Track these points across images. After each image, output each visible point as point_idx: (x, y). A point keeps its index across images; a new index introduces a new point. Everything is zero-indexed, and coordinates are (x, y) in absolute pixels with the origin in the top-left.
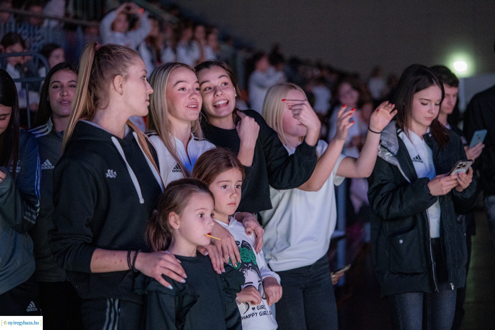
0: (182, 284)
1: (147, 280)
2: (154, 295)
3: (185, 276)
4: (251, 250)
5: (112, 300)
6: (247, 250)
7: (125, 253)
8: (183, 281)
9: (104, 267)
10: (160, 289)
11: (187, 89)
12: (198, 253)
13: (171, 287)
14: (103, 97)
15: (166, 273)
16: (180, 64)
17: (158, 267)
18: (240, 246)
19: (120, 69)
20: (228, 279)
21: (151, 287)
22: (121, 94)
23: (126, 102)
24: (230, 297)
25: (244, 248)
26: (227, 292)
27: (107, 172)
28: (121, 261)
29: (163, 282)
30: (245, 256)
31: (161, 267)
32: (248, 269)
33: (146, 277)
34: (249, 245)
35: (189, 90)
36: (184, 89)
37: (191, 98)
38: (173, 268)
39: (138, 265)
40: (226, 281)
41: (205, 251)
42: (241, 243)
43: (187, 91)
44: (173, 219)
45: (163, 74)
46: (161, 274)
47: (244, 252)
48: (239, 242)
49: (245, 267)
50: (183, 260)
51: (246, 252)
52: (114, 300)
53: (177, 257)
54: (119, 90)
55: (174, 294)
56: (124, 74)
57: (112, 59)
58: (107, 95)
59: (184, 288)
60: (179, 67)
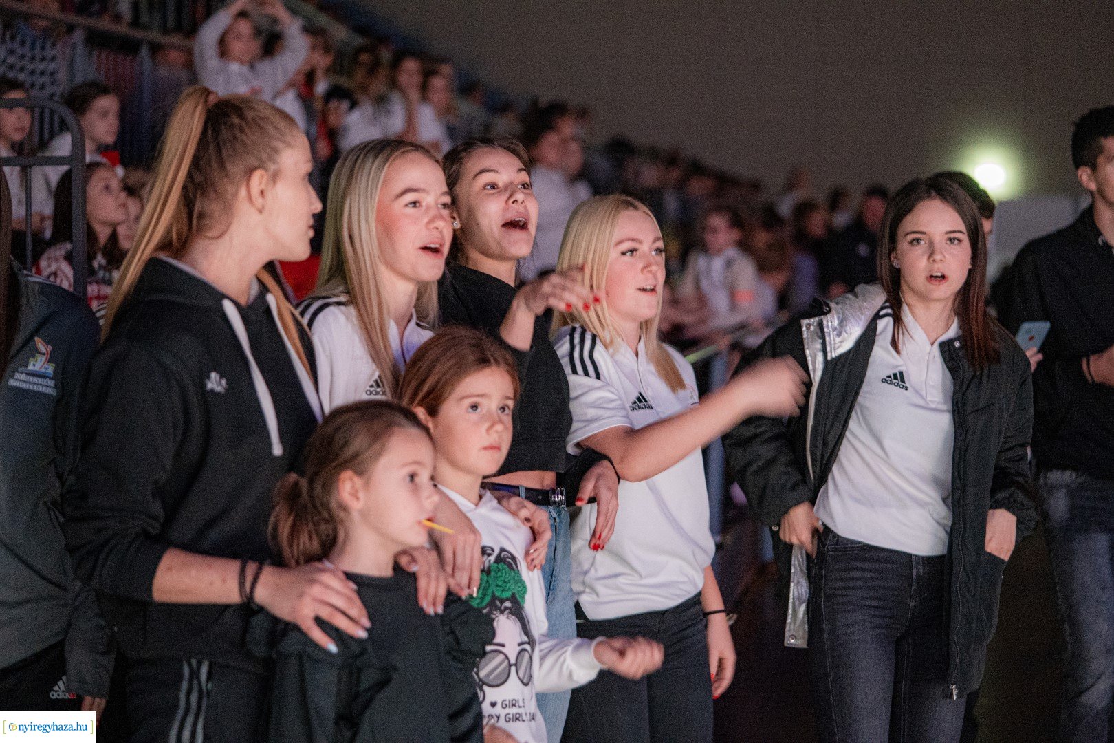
0: (360, 641)
1: (280, 627)
2: (294, 661)
3: (366, 622)
4: (516, 572)
5: (194, 662)
6: (507, 569)
7: (235, 566)
8: (362, 634)
9: (184, 592)
10: (309, 649)
11: (424, 204)
12: (397, 567)
13: (333, 648)
14: (217, 214)
15: (325, 613)
16: (411, 144)
17: (307, 600)
18: (492, 558)
19: (264, 157)
20: (457, 630)
21: (289, 644)
22: (260, 211)
23: (267, 230)
24: (461, 670)
25: (501, 566)
26: (454, 658)
27: (209, 378)
28: (224, 581)
29: (317, 635)
30: (500, 584)
31: (316, 600)
32: (502, 612)
33: (276, 621)
34: (514, 558)
35: (428, 208)
36: (418, 204)
37: (432, 226)
38: (339, 602)
39: (262, 595)
40: (452, 632)
41: (410, 563)
42: (497, 552)
43: (424, 208)
44: (348, 488)
45: (372, 166)
46: (312, 615)
47: (499, 574)
48: (493, 550)
49: (497, 608)
50: (362, 584)
51: (504, 575)
52: (200, 663)
53: (350, 576)
54: (259, 201)
55: (339, 663)
56: (272, 167)
57: (247, 131)
58: (228, 209)
59: (363, 651)
60: (407, 151)
